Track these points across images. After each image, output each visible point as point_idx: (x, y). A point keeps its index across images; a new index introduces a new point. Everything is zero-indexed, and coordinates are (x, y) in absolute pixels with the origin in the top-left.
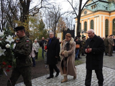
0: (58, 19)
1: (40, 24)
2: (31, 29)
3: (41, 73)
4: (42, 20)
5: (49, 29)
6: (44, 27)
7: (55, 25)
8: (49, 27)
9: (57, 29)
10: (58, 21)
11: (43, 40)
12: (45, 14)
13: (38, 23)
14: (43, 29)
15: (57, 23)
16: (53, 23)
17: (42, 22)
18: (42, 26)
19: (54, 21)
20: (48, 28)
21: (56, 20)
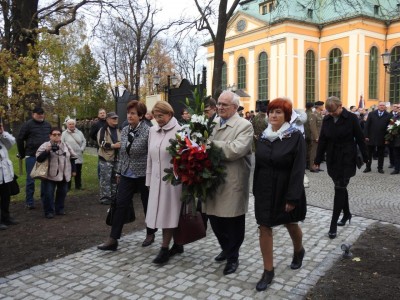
0: (147, 47)
1: (83, 62)
2: (48, 80)
3: (95, 235)
4: (87, 47)
5: (114, 84)
6: (95, 74)
7: (135, 69)
8: (115, 73)
9: (142, 82)
10: (145, 53)
12: (99, 27)
13: (74, 59)
14: (93, 83)
15: (143, 62)
16: (128, 61)
17: (87, 57)
18: (88, 70)
19: (132, 54)
20: (112, 77)
21: (139, 49)
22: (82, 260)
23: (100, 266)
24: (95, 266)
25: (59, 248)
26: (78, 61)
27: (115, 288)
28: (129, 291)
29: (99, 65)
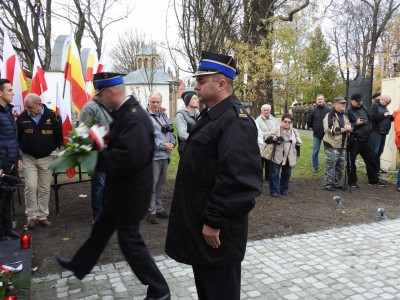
0: (385, 23)
1: (313, 46)
2: (278, 67)
4: (318, 30)
5: (344, 66)
6: (325, 58)
7: (369, 48)
8: (346, 55)
9: (376, 62)
10: (382, 29)
11: (321, 108)
12: (331, 7)
13: (305, 43)
14: (321, 66)
15: (379, 39)
16: (362, 39)
17: (318, 41)
18: (319, 52)
19: (366, 32)
20: (343, 59)
21: (375, 25)
22: (308, 241)
23: (326, 251)
24: (320, 250)
25: (287, 226)
26: (308, 45)
27: (341, 276)
28: (355, 283)
29: (329, 47)
